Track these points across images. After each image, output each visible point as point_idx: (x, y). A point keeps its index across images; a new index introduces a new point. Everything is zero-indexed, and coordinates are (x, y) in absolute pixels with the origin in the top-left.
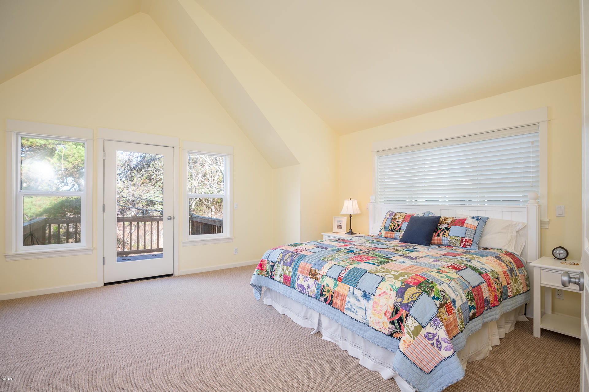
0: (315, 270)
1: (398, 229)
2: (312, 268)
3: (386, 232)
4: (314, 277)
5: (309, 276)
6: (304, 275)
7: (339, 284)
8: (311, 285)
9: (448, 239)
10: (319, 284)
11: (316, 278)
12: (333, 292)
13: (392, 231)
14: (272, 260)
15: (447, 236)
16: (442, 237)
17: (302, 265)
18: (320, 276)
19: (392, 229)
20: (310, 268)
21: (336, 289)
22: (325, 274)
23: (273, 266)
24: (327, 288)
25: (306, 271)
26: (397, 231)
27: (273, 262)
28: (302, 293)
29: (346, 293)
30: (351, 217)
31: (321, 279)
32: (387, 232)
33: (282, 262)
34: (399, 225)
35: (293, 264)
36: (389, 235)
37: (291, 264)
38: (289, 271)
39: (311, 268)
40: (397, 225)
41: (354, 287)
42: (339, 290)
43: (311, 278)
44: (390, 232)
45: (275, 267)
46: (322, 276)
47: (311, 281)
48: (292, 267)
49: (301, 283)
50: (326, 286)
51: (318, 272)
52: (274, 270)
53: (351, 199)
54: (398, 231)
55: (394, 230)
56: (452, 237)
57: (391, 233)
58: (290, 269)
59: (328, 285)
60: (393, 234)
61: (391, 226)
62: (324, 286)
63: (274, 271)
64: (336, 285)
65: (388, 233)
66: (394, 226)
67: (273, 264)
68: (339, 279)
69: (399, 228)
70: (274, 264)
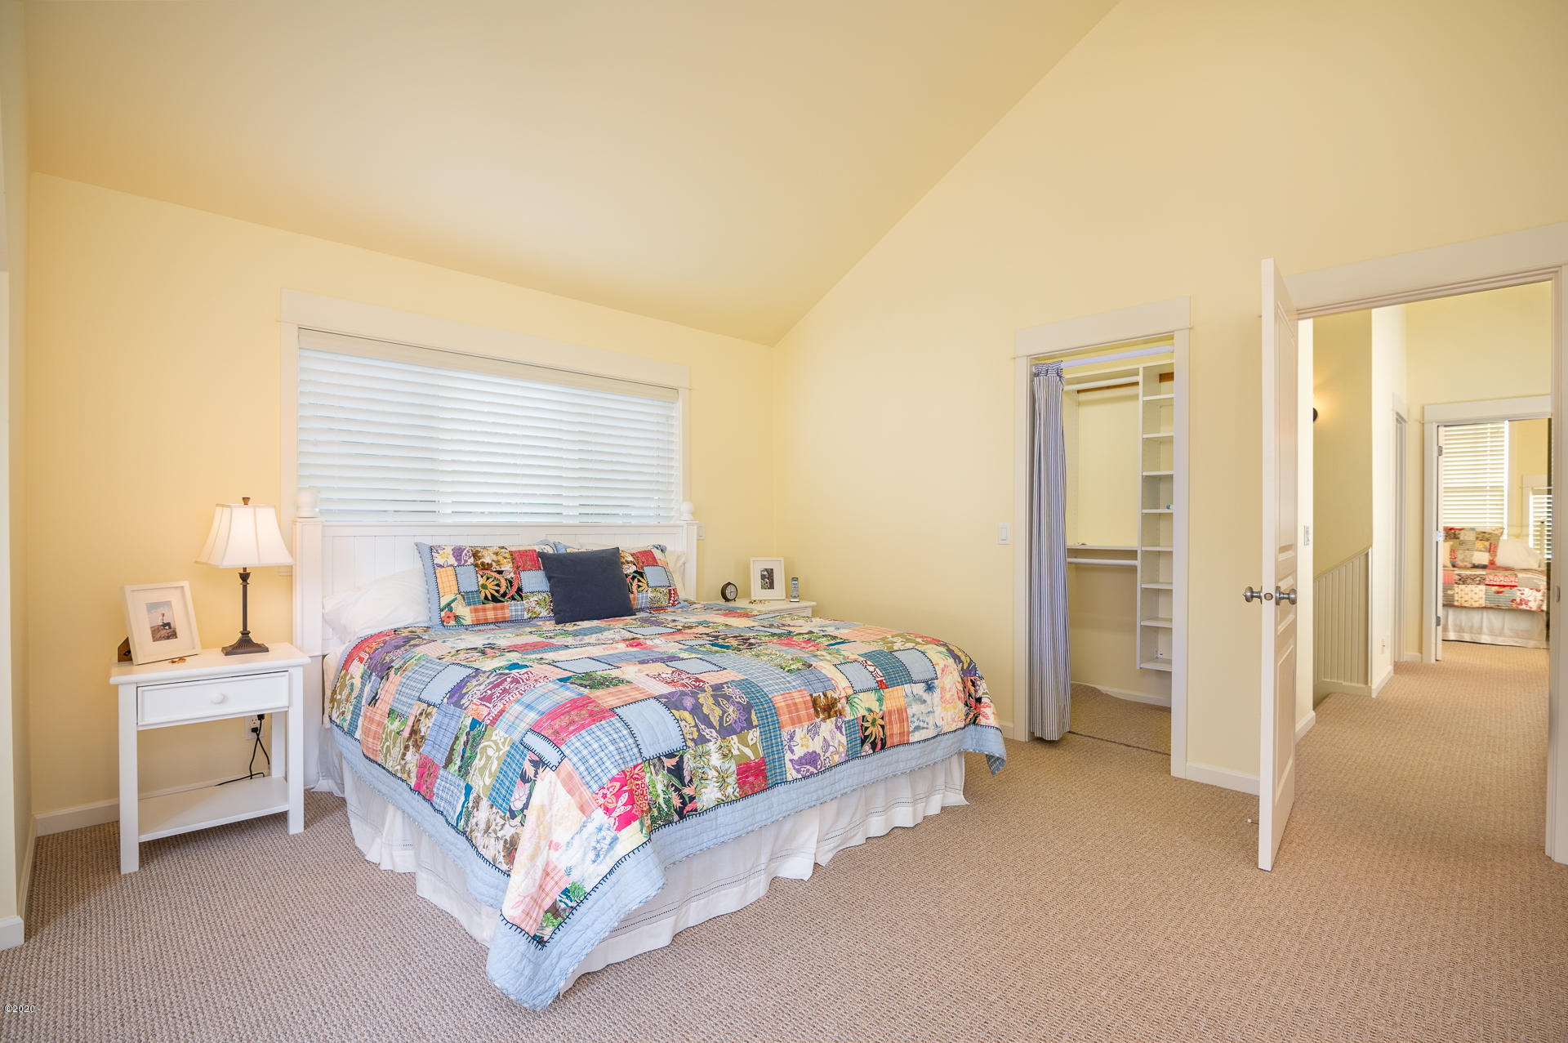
0: (825, 695)
1: (513, 591)
2: (814, 695)
3: (472, 607)
4: (832, 713)
5: (818, 718)
6: (806, 724)
7: (886, 693)
8: (830, 737)
9: (650, 595)
10: (849, 722)
11: (836, 712)
12: (882, 718)
13: (495, 600)
14: (665, 748)
15: (645, 590)
16: (639, 592)
17: (783, 704)
18: (843, 701)
19: (492, 594)
20: (809, 698)
21: (884, 708)
22: (850, 691)
23: (677, 771)
24: (870, 719)
25: (803, 713)
26: (513, 598)
27: (670, 755)
28: (812, 774)
29: (902, 702)
30: (244, 577)
31: (847, 708)
32: (480, 606)
33: (708, 733)
34: (511, 582)
35: (754, 717)
36: (491, 615)
37: (749, 721)
38: (751, 743)
39: (811, 695)
40: (503, 583)
41: (910, 683)
42: (889, 705)
43: (824, 720)
44: (490, 605)
45: (689, 764)
46: (847, 698)
47: (827, 727)
48: (756, 726)
49: (806, 751)
50: (866, 713)
51: (836, 696)
52: (687, 779)
53: (246, 500)
54: (517, 597)
55: (504, 595)
56: (655, 588)
57: (495, 609)
58: (753, 736)
59: (870, 710)
60: (503, 608)
61: (484, 587)
62: (863, 717)
63: (691, 781)
64: (880, 700)
65: (484, 610)
66: (498, 585)
67: (674, 761)
68: (882, 686)
69: (515, 589)
70: (677, 759)
